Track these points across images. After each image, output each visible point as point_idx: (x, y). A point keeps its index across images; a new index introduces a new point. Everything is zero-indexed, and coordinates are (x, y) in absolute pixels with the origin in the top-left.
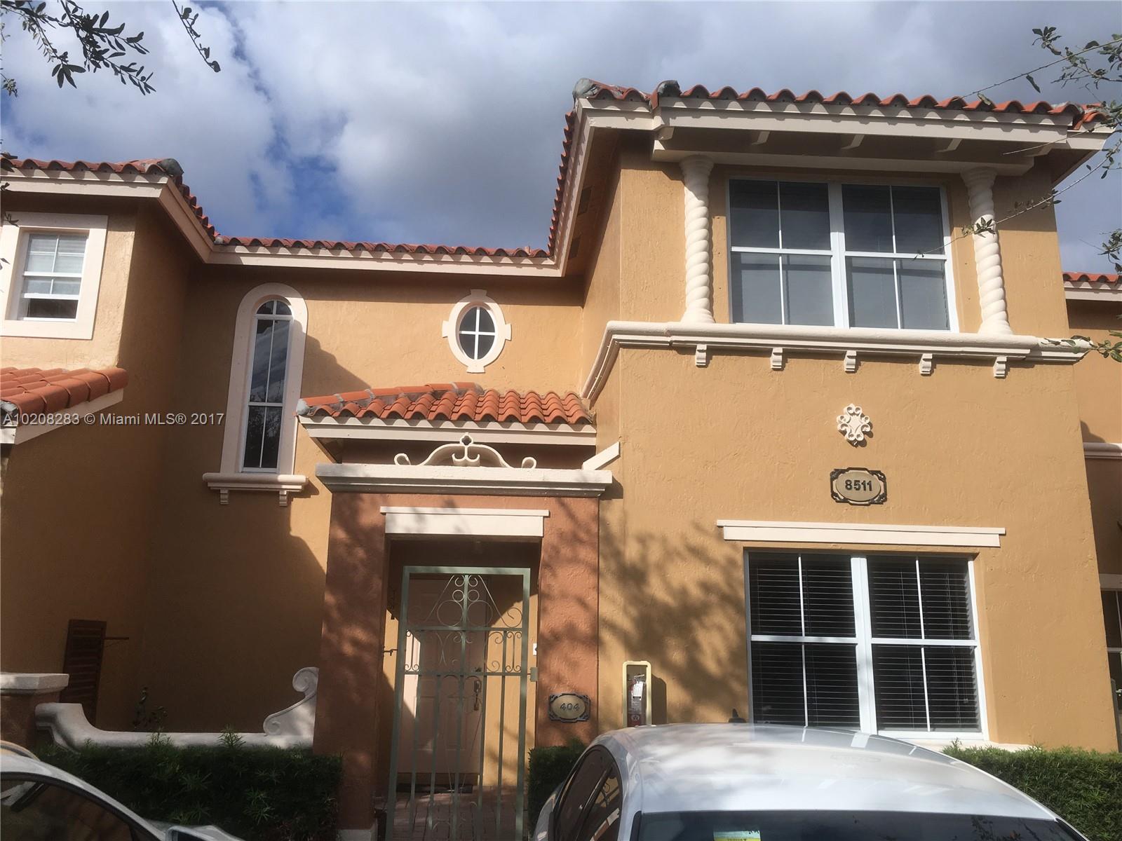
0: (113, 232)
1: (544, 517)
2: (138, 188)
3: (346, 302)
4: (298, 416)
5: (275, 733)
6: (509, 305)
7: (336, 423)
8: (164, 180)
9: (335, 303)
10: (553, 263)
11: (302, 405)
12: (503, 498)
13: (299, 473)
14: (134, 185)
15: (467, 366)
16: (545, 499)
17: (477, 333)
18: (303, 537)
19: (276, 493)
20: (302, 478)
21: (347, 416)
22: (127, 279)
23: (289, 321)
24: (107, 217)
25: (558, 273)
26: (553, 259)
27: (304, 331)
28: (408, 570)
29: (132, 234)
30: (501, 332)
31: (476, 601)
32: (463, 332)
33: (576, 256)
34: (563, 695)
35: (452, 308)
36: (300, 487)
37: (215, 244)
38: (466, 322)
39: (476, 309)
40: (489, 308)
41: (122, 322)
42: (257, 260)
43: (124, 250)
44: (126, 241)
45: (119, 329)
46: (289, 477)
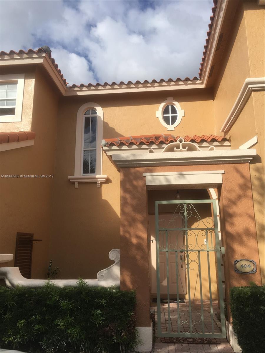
0: (27, 80)
1: (222, 174)
2: (34, 59)
3: (118, 107)
4: (102, 147)
5: (102, 280)
6: (183, 103)
7: (118, 148)
8: (44, 55)
9: (113, 108)
10: (201, 82)
11: (104, 142)
12: (201, 166)
13: (104, 174)
14: (33, 58)
15: (167, 128)
16: (222, 165)
17: (170, 115)
18: (107, 200)
19: (96, 183)
20: (105, 176)
21: (122, 145)
22: (33, 97)
23: (96, 117)
24: (24, 74)
25: (203, 86)
26: (200, 80)
27: (102, 120)
28: (157, 202)
29: (34, 80)
30: (180, 113)
31: (191, 216)
32: (165, 115)
33: (211, 76)
34: (241, 260)
35: (159, 106)
36: (105, 180)
37: (67, 88)
38: (166, 111)
39: (169, 105)
40: (174, 104)
41: (32, 114)
42: (83, 93)
43: (31, 86)
44: (32, 83)
45: (31, 117)
46: (100, 176)
